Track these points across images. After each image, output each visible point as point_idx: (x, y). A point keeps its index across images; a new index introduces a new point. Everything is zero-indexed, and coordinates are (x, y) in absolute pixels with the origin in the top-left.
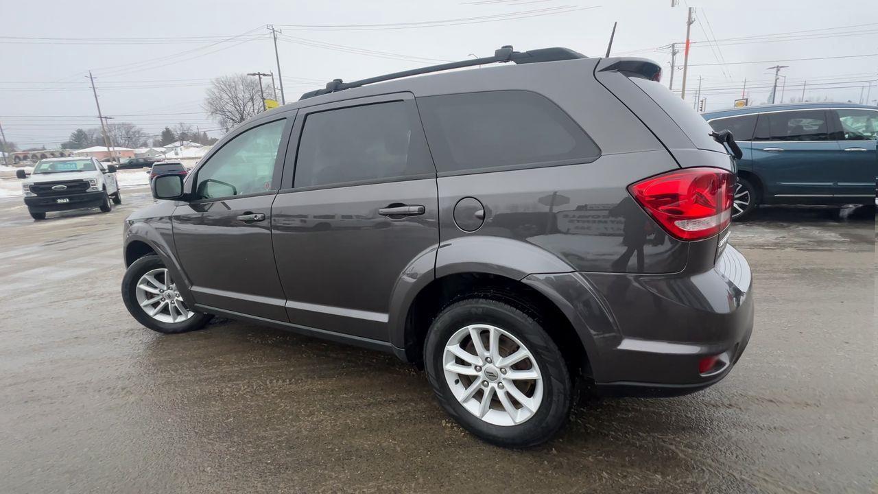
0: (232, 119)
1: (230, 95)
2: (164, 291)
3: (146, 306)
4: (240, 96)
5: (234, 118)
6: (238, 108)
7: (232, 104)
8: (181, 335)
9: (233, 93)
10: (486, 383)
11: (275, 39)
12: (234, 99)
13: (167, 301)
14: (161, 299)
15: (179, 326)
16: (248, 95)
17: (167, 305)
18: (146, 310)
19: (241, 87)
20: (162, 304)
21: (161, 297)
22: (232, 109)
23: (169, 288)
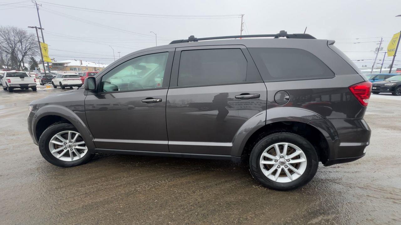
0: (7, 52)
1: (5, 38)
2: (66, 143)
3: (54, 153)
4: (12, 38)
5: (8, 51)
6: (10, 45)
7: (6, 43)
8: (77, 167)
9: (7, 37)
10: (279, 166)
11: (38, 10)
12: (8, 40)
13: (68, 149)
14: (65, 148)
15: (75, 162)
16: (17, 39)
17: (68, 151)
18: (54, 155)
19: (13, 34)
20: (65, 151)
21: (65, 147)
22: (6, 46)
23: (70, 142)
